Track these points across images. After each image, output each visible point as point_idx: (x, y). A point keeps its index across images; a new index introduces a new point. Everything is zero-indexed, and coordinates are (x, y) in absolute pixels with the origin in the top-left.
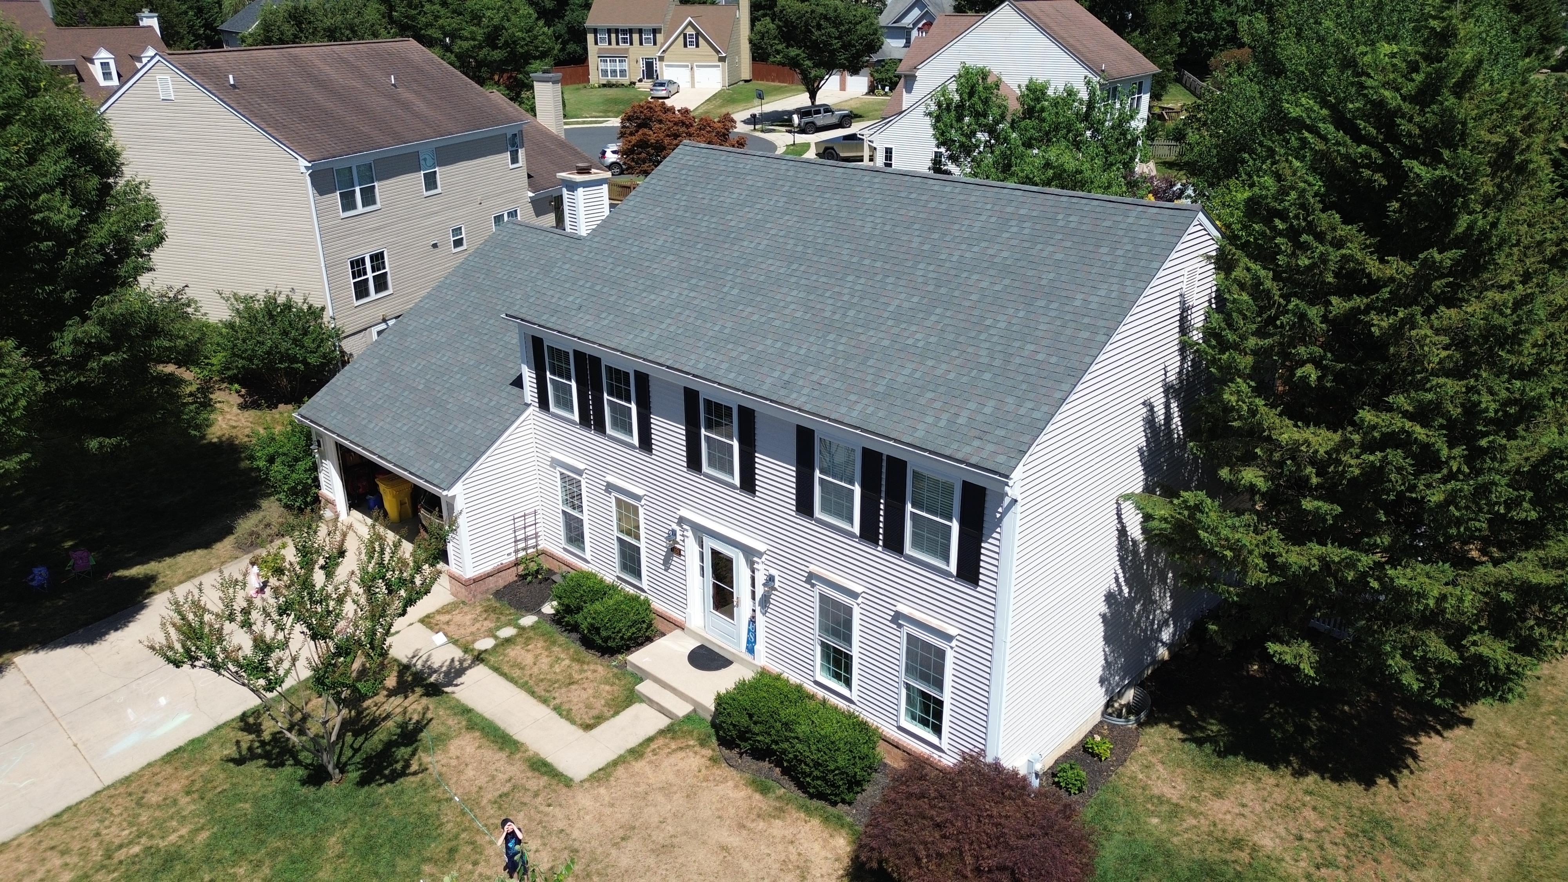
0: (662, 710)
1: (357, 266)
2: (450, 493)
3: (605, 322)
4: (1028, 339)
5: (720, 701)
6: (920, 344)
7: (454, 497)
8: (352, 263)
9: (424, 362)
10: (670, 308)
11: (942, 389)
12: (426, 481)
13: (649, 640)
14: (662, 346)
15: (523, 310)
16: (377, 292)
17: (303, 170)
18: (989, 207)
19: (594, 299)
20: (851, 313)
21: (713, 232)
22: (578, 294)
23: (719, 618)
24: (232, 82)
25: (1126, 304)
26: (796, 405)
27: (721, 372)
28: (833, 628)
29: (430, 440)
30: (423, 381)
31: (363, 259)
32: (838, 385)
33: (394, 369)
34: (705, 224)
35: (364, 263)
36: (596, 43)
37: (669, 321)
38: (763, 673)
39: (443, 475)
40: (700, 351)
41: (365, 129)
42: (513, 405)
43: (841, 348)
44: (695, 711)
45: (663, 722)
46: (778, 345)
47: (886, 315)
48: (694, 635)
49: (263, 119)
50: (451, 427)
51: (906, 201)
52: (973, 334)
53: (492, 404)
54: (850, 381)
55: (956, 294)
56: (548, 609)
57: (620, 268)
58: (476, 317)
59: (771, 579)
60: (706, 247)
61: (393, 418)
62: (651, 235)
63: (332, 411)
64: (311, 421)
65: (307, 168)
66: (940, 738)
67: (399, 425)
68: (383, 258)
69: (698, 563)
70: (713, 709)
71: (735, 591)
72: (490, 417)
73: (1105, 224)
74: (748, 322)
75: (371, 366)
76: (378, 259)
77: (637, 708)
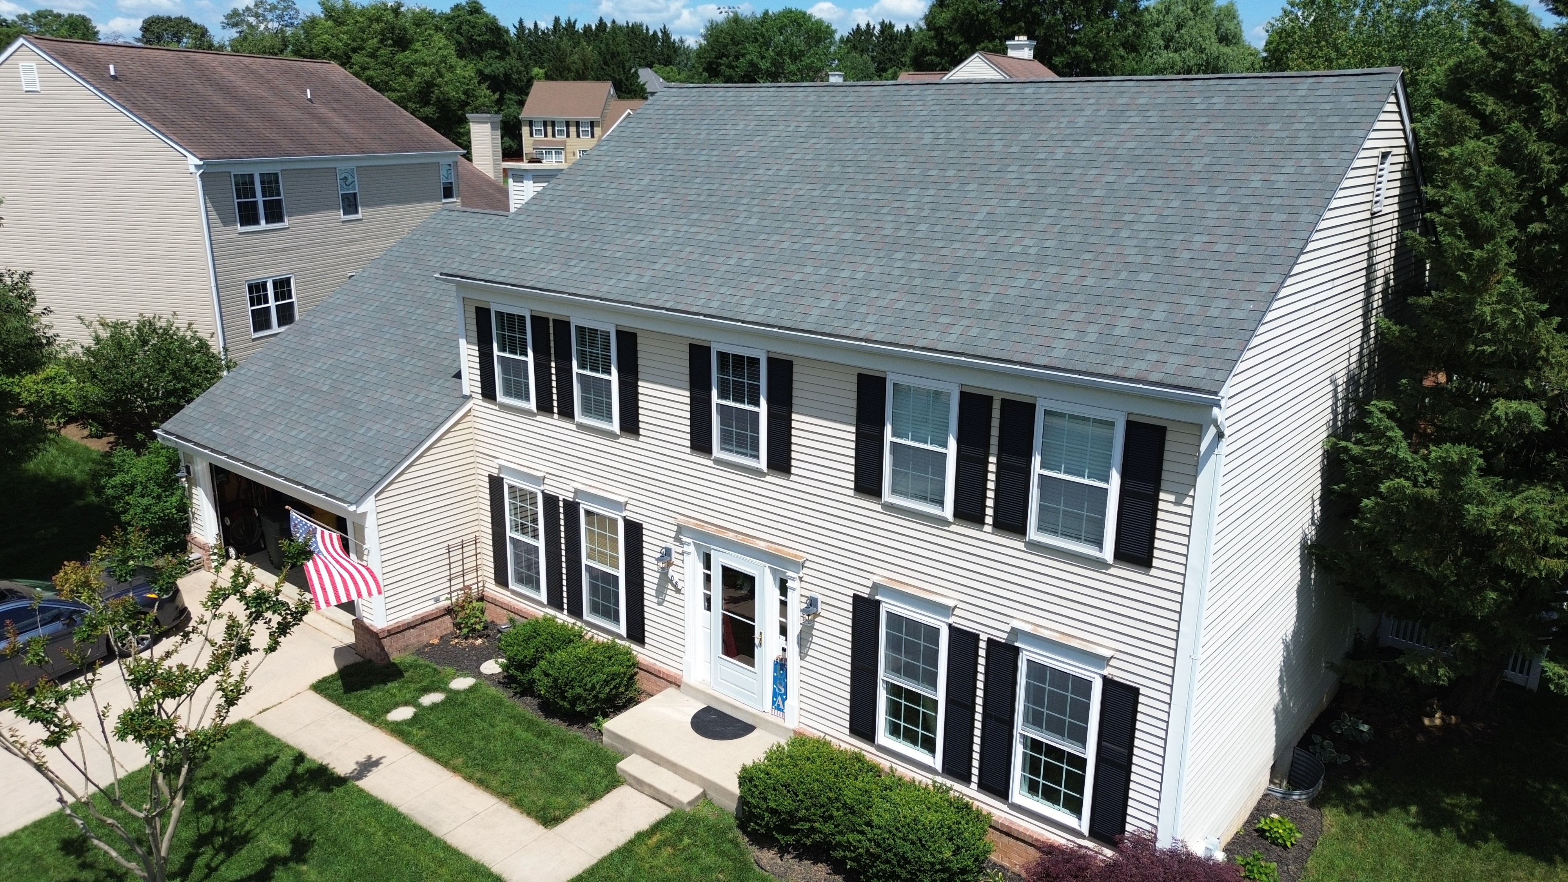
0: (657, 796)
1: (257, 291)
2: (360, 510)
3: (576, 270)
4: (1195, 229)
5: (747, 778)
6: (1033, 251)
7: (364, 514)
8: (250, 287)
9: (331, 361)
10: (664, 246)
11: (1080, 298)
12: (327, 495)
13: (631, 702)
14: (656, 288)
15: (464, 267)
16: (280, 325)
17: (192, 169)
18: (1091, 101)
19: (560, 247)
20: (923, 227)
21: (715, 164)
22: (537, 244)
23: (734, 666)
24: (112, 73)
25: (1331, 178)
26: (861, 335)
27: (745, 309)
28: (907, 664)
29: (334, 447)
30: (329, 382)
31: (264, 285)
32: (918, 307)
33: (291, 372)
34: (703, 158)
35: (265, 289)
36: (531, 135)
37: (664, 260)
38: (800, 740)
39: (350, 486)
40: (712, 289)
41: (273, 136)
42: (446, 399)
43: (915, 266)
44: (704, 794)
45: (661, 811)
46: (823, 271)
47: (974, 224)
48: (695, 692)
49: (147, 112)
50: (362, 431)
51: (974, 108)
52: (1110, 232)
53: (419, 400)
54: (936, 301)
55: (1071, 191)
56: (491, 667)
57: (592, 213)
58: (401, 308)
59: (812, 603)
60: (707, 181)
61: (286, 425)
62: (632, 176)
63: (207, 423)
64: (178, 437)
65: (198, 167)
66: (1080, 819)
67: (293, 433)
68: (289, 285)
69: (701, 590)
70: (737, 791)
71: (757, 625)
72: (416, 415)
73: (1265, 100)
74: (776, 251)
75: (262, 370)
76: (283, 287)
77: (622, 793)
